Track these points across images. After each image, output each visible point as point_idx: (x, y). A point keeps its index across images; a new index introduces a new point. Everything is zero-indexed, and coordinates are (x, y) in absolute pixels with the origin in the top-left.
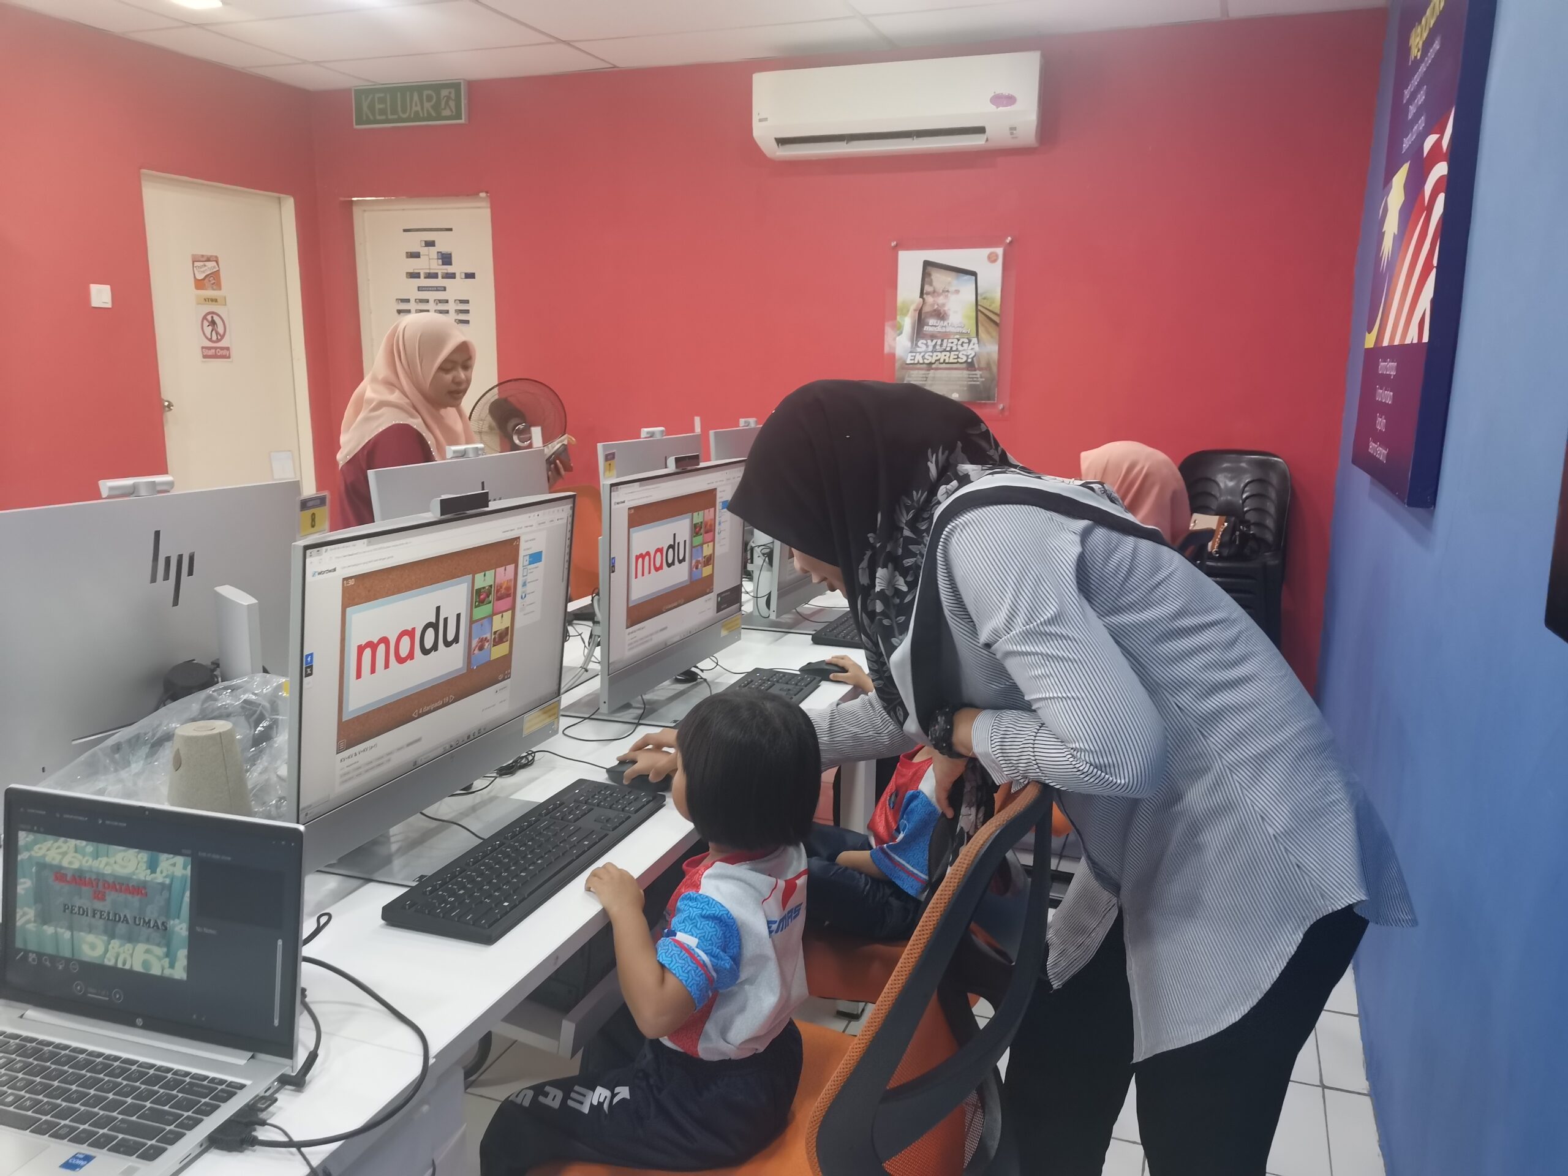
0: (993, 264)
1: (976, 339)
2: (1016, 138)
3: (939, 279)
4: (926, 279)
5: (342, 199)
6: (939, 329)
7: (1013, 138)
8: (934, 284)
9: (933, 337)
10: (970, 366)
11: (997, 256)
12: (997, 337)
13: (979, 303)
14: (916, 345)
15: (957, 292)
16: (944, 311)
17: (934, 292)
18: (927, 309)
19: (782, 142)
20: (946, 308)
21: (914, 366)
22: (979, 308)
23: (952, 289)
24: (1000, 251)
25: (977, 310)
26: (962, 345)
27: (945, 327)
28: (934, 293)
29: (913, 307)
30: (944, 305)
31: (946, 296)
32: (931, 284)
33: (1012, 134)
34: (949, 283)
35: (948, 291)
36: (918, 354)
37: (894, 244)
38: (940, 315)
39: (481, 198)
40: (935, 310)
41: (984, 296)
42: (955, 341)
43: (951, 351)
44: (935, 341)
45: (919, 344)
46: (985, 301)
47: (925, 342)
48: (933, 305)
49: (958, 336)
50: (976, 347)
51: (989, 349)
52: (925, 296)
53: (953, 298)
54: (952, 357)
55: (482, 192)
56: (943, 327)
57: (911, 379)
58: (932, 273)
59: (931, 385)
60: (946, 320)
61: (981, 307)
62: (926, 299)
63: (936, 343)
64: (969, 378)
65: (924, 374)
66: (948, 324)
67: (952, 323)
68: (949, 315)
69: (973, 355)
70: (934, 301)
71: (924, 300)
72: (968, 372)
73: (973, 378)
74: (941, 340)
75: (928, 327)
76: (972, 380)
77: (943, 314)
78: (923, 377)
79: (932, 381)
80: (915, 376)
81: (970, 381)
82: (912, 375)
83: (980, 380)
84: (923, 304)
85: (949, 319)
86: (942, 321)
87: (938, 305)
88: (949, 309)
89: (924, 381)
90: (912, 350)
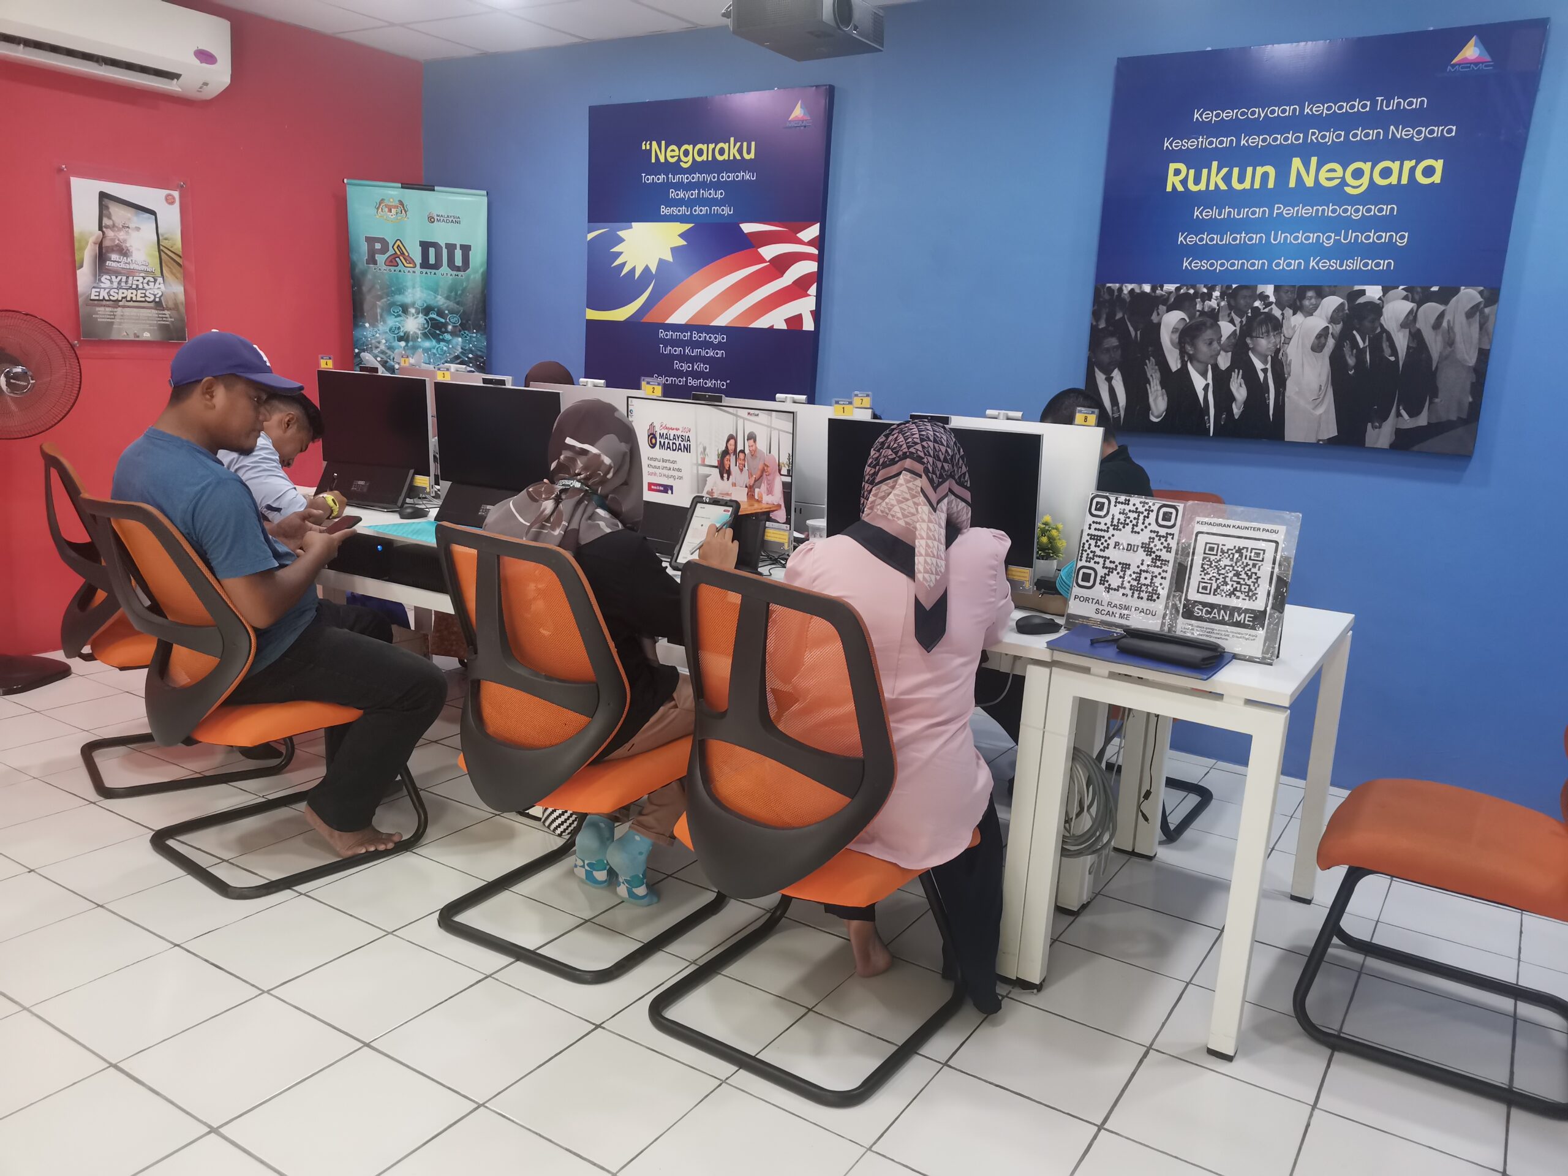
0: (170, 206)
1: (161, 279)
2: (205, 92)
3: (118, 213)
4: (104, 212)
6: (122, 265)
7: (202, 91)
8: (114, 218)
9: (117, 273)
10: (158, 305)
11: (174, 198)
12: (182, 279)
13: (161, 243)
14: (100, 280)
15: (138, 229)
16: (126, 247)
17: (114, 225)
18: (107, 243)
20: (128, 245)
21: (100, 302)
22: (161, 248)
23: (132, 225)
24: (176, 194)
25: (159, 251)
26: (148, 284)
27: (129, 263)
28: (113, 227)
29: (91, 240)
30: (125, 241)
31: (127, 232)
32: (109, 217)
33: (201, 88)
34: (129, 219)
35: (128, 227)
36: (102, 290)
37: (64, 167)
38: (124, 252)
40: (117, 246)
41: (166, 236)
42: (141, 279)
43: (137, 289)
44: (119, 278)
45: (103, 279)
46: (167, 241)
47: (108, 277)
48: (113, 240)
49: (143, 275)
50: (162, 286)
51: (173, 289)
52: (104, 229)
53: (134, 234)
54: (139, 295)
56: (126, 263)
57: (98, 316)
58: (110, 206)
59: (120, 323)
60: (129, 256)
61: (162, 246)
62: (106, 233)
63: (121, 280)
64: (159, 317)
65: (111, 312)
66: (132, 260)
67: (135, 261)
68: (132, 252)
69: (160, 294)
70: (115, 236)
71: (104, 233)
72: (157, 312)
73: (162, 317)
74: (125, 277)
75: (110, 262)
76: (161, 319)
77: (125, 250)
78: (111, 315)
79: (121, 319)
80: (102, 314)
81: (159, 321)
82: (100, 313)
83: (170, 319)
84: (103, 237)
85: (132, 256)
86: (125, 258)
87: (119, 240)
88: (131, 246)
89: (112, 319)
90: (95, 285)
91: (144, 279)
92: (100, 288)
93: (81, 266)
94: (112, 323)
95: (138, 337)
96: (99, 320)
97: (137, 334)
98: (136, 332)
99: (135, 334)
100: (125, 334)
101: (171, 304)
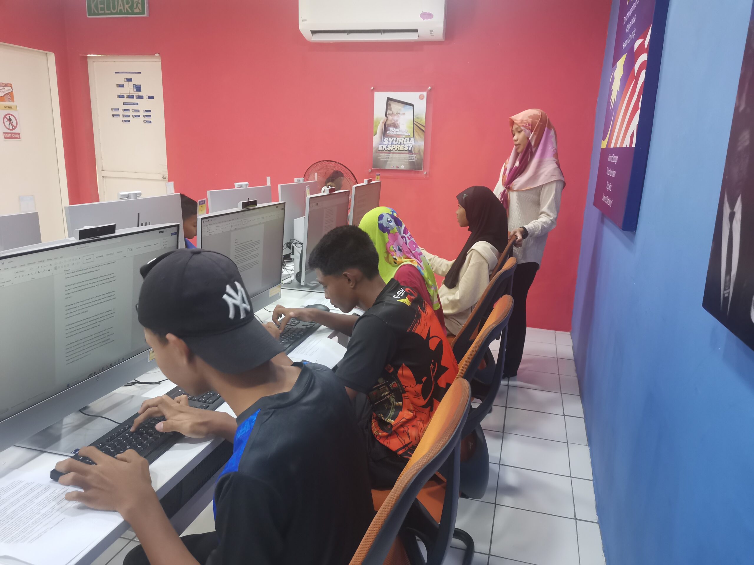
0: (421, 101)
1: (413, 138)
2: (433, 36)
3: (395, 107)
4: (388, 107)
5: (81, 55)
6: (395, 133)
7: (431, 36)
8: (392, 110)
9: (391, 137)
10: (410, 152)
11: (424, 96)
12: (424, 138)
13: (415, 120)
14: (383, 140)
15: (404, 114)
16: (397, 124)
17: (392, 113)
18: (388, 123)
19: (314, 32)
20: (398, 122)
21: (382, 151)
23: (401, 112)
24: (425, 94)
25: (414, 124)
26: (406, 141)
27: (398, 132)
29: (381, 122)
30: (397, 121)
31: (398, 116)
32: (391, 110)
33: (431, 33)
34: (400, 110)
35: (399, 114)
36: (384, 145)
37: (372, 88)
38: (395, 126)
39: (156, 56)
40: (393, 123)
41: (417, 117)
42: (403, 139)
43: (401, 144)
44: (392, 139)
45: (385, 140)
46: (418, 119)
47: (388, 139)
48: (391, 121)
49: (404, 137)
50: (413, 142)
52: (388, 116)
53: (402, 117)
54: (401, 147)
55: (157, 53)
56: (397, 132)
57: (381, 158)
58: (391, 104)
59: (391, 161)
60: (398, 128)
61: (416, 122)
62: (388, 117)
63: (393, 140)
64: (409, 158)
65: (387, 156)
66: (399, 130)
67: (401, 130)
68: (400, 126)
69: (412, 146)
70: (392, 118)
71: (387, 118)
72: (409, 155)
73: (411, 158)
74: (395, 139)
75: (389, 132)
76: (411, 159)
77: (396, 125)
78: (387, 157)
79: (391, 159)
80: (383, 157)
81: (410, 160)
82: (381, 156)
83: (415, 159)
84: (387, 120)
85: (399, 128)
86: (396, 129)
87: (394, 120)
88: (400, 123)
89: (387, 159)
90: (381, 143)
91: (404, 139)
92: (383, 144)
93: (376, 134)
94: (387, 161)
95: (398, 168)
96: (381, 160)
97: (398, 166)
98: (398, 165)
99: (397, 166)
100: (392, 166)
101: (416, 151)
